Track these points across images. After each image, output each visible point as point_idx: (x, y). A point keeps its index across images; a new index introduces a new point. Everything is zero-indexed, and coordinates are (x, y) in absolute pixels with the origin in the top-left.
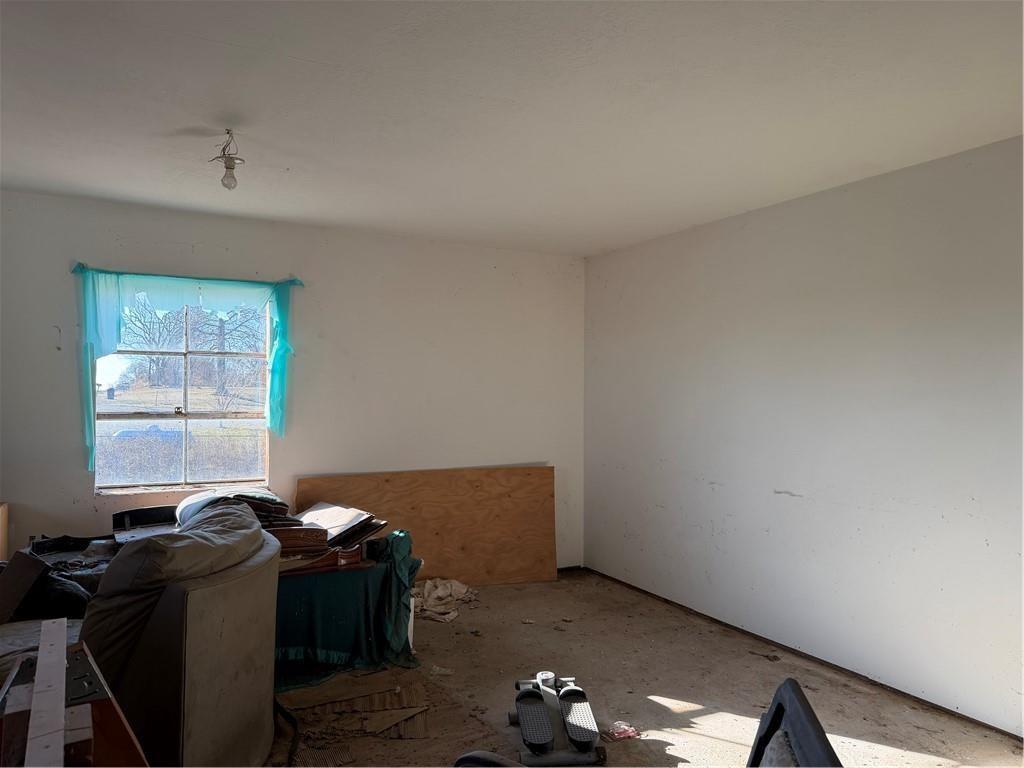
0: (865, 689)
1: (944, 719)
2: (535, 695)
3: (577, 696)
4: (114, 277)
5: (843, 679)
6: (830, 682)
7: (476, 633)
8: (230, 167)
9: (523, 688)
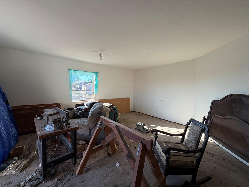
0: (172, 123)
1: (182, 125)
2: (139, 125)
3: (145, 125)
4: (74, 71)
5: (170, 122)
6: (169, 122)
7: (125, 119)
8: (101, 57)
9: (137, 125)
